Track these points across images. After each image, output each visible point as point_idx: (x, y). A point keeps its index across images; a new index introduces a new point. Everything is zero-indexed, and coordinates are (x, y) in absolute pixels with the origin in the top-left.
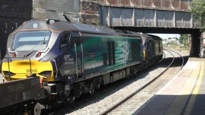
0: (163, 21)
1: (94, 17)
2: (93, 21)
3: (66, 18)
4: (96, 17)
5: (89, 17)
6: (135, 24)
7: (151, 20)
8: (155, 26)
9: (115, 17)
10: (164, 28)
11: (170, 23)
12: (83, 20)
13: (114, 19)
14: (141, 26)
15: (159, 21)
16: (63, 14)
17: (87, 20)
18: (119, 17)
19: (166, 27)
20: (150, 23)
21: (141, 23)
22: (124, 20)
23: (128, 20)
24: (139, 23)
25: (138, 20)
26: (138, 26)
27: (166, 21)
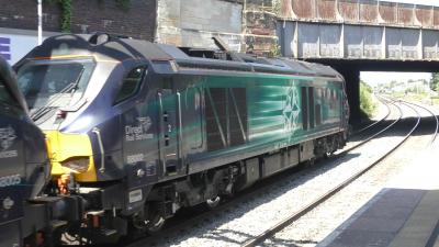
0: (399, 47)
1: (267, 40)
2: (267, 48)
3: (217, 43)
4: (272, 41)
5: (259, 41)
6: (346, 54)
7: (376, 47)
8: (383, 57)
9: (308, 42)
10: (401, 61)
11: (413, 52)
12: (247, 46)
13: (305, 45)
14: (357, 58)
15: (392, 48)
16: (211, 36)
17: (255, 47)
18: (315, 42)
19: (404, 59)
20: (374, 52)
21: (357, 52)
22: (324, 46)
23: (332, 46)
24: (353, 51)
25: (350, 47)
26: (350, 57)
27: (404, 48)
